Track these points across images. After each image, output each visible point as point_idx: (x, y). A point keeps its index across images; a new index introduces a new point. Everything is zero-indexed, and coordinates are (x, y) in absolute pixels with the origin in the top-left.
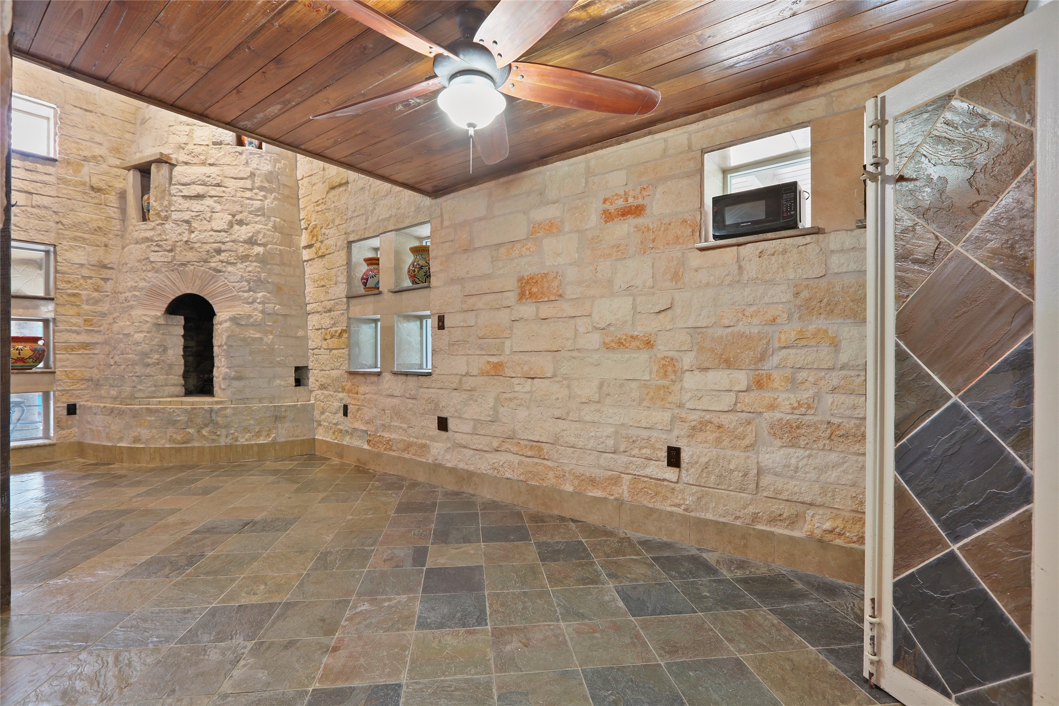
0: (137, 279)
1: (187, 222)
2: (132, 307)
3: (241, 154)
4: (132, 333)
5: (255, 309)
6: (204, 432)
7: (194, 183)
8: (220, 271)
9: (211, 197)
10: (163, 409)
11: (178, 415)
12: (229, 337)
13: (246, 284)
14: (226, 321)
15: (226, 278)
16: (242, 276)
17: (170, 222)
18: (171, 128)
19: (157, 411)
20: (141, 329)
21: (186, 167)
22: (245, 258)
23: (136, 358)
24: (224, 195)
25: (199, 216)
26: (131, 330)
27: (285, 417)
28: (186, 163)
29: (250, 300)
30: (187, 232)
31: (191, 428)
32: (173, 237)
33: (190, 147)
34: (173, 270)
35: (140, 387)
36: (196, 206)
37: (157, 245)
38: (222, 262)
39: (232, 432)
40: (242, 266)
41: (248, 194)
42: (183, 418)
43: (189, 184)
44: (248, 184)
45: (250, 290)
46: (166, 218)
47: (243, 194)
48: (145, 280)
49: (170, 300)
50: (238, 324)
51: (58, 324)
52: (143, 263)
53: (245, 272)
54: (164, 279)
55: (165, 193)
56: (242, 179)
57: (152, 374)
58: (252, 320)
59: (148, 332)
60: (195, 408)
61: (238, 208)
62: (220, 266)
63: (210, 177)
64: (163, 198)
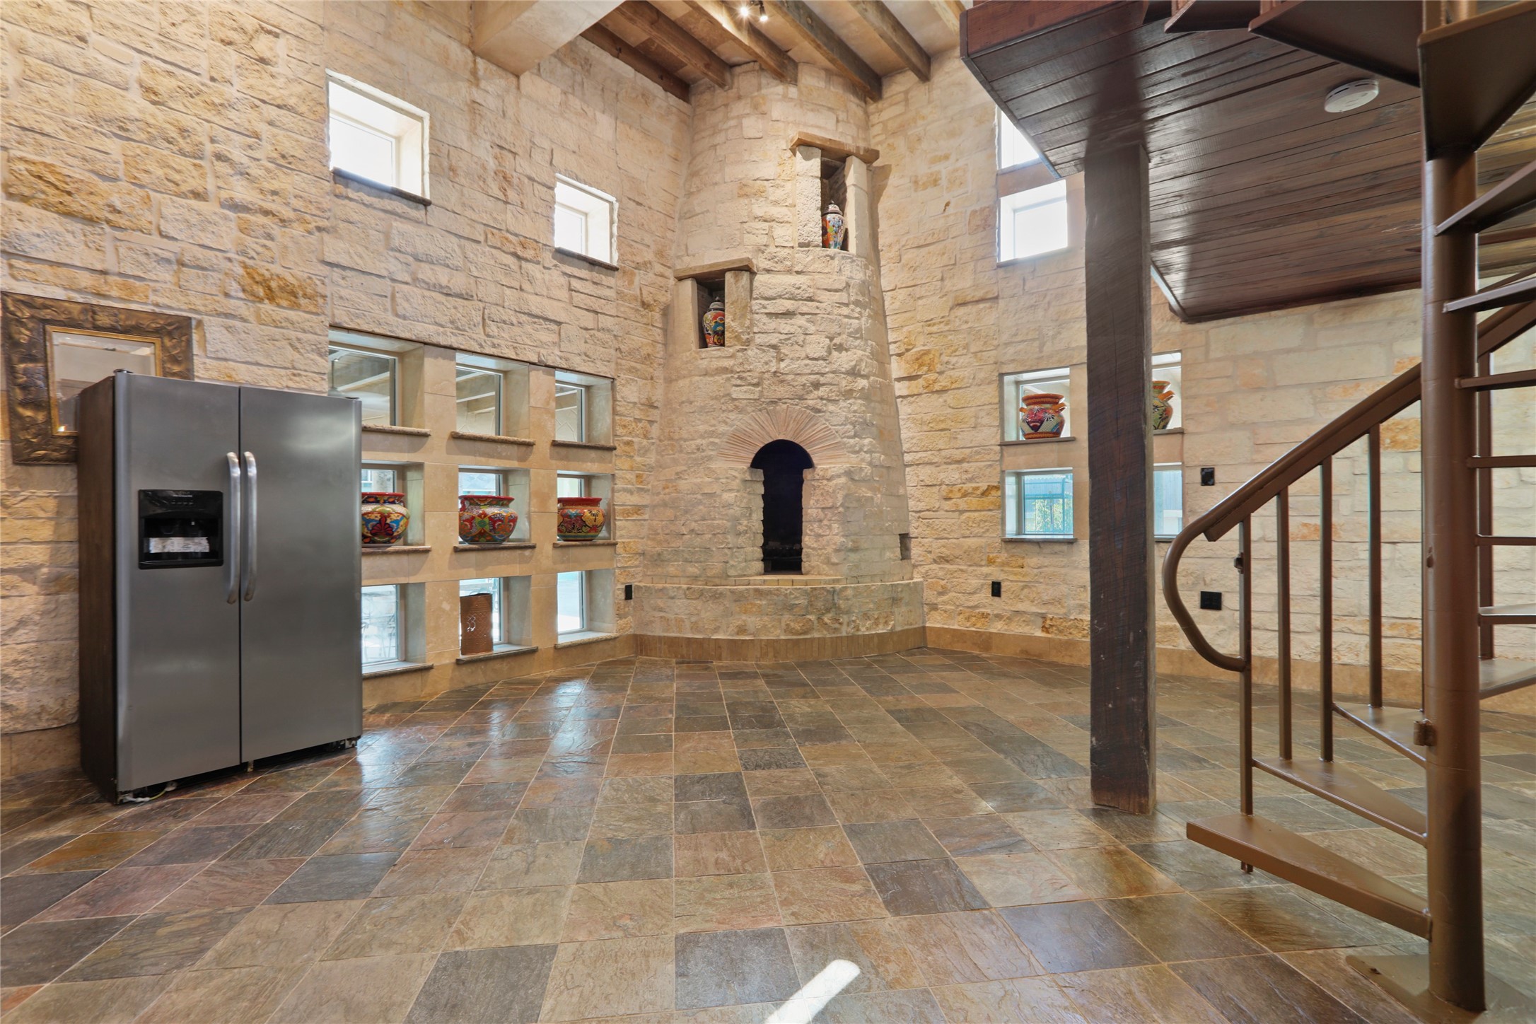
0: (713, 422)
1: (774, 347)
2: (710, 458)
3: (832, 258)
4: (718, 492)
5: (863, 460)
6: (826, 620)
7: (780, 297)
8: (819, 411)
9: (802, 314)
10: (777, 590)
11: (796, 598)
12: (846, 496)
13: (851, 427)
14: (839, 476)
15: (827, 420)
16: (846, 418)
17: (752, 346)
18: (745, 226)
19: (769, 592)
20: (730, 487)
21: (768, 275)
22: (848, 394)
23: (728, 524)
24: (818, 311)
25: (789, 339)
26: (716, 488)
27: (901, 599)
28: (768, 271)
29: (857, 448)
30: (774, 360)
31: (811, 613)
32: (758, 367)
33: (772, 249)
34: (760, 410)
35: (732, 562)
36: (785, 326)
37: (740, 378)
38: (822, 399)
39: (854, 618)
40: (845, 404)
41: (845, 311)
42: (802, 601)
43: (774, 299)
44: (843, 297)
45: (855, 436)
46: (748, 342)
47: (840, 311)
48: (726, 423)
49: (758, 449)
50: (852, 479)
51: (617, 482)
52: (722, 401)
53: (849, 411)
54: (750, 421)
55: (746, 310)
56: (836, 291)
57: (743, 545)
58: (863, 474)
59: (738, 491)
60: (815, 589)
61: (835, 329)
62: (819, 404)
63: (799, 288)
64: (743, 316)
